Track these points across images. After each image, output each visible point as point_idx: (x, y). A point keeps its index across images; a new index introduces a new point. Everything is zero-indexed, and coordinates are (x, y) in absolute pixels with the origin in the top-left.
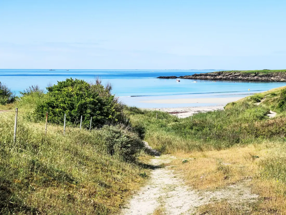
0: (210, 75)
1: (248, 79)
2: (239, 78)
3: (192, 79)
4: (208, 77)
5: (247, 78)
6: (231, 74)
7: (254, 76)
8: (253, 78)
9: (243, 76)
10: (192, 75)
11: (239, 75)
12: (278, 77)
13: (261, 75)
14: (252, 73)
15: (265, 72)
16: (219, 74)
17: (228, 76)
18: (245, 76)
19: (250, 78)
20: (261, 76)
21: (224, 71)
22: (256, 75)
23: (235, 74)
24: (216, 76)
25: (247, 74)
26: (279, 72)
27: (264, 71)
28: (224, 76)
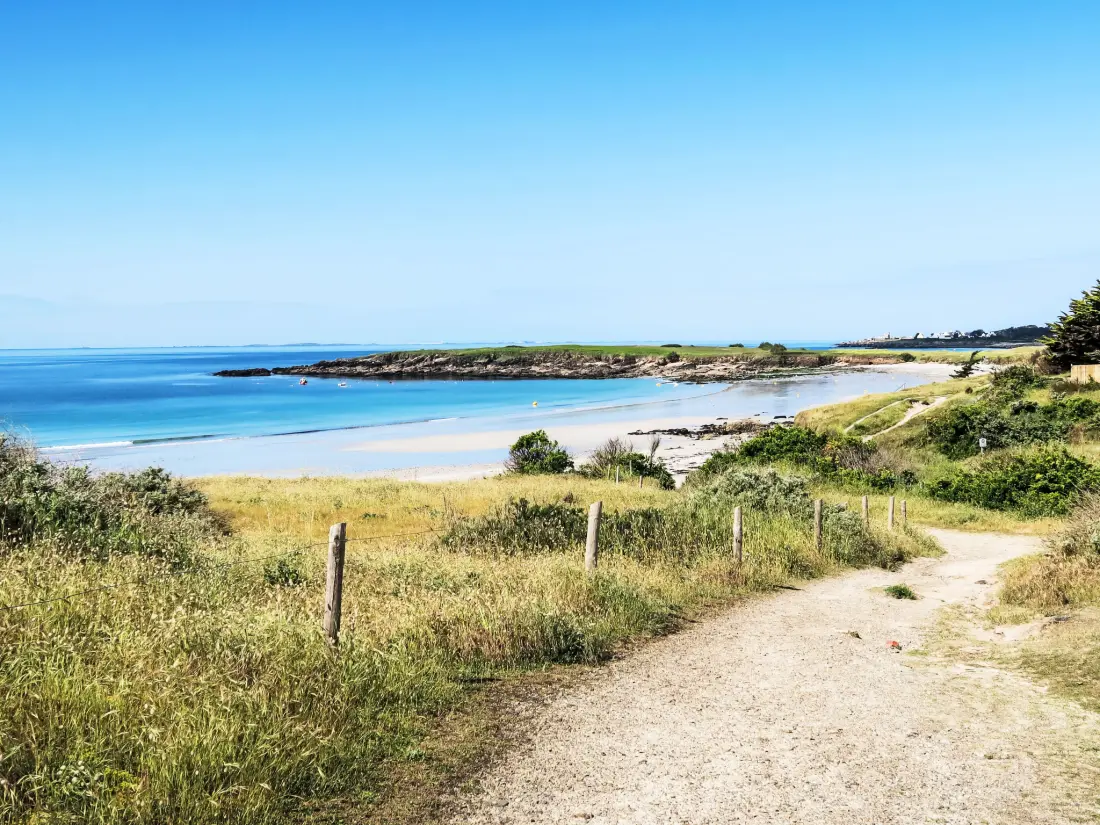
1: (471, 372)
2: (450, 368)
4: (359, 369)
6: (422, 360)
7: (485, 364)
8: (483, 370)
9: (455, 364)
10: (314, 365)
11: (446, 363)
12: (549, 364)
13: (504, 360)
14: (480, 355)
15: (513, 353)
16: (390, 358)
18: (461, 365)
19: (475, 368)
20: (505, 364)
21: (400, 353)
22: (490, 362)
23: (437, 360)
24: (380, 365)
25: (466, 359)
26: (550, 353)
27: (511, 350)
28: (403, 366)
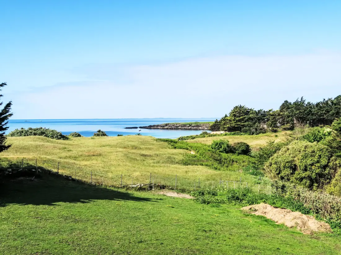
0: (160, 126)
2: (179, 127)
3: (148, 128)
4: (159, 127)
5: (184, 128)
6: (174, 125)
7: (189, 127)
8: (188, 128)
9: (181, 126)
14: (188, 124)
16: (166, 125)
17: (172, 127)
18: (183, 126)
19: (186, 128)
20: (194, 126)
21: (169, 123)
22: (190, 126)
23: (177, 125)
24: (164, 126)
26: (205, 124)
27: (196, 123)
28: (169, 127)
